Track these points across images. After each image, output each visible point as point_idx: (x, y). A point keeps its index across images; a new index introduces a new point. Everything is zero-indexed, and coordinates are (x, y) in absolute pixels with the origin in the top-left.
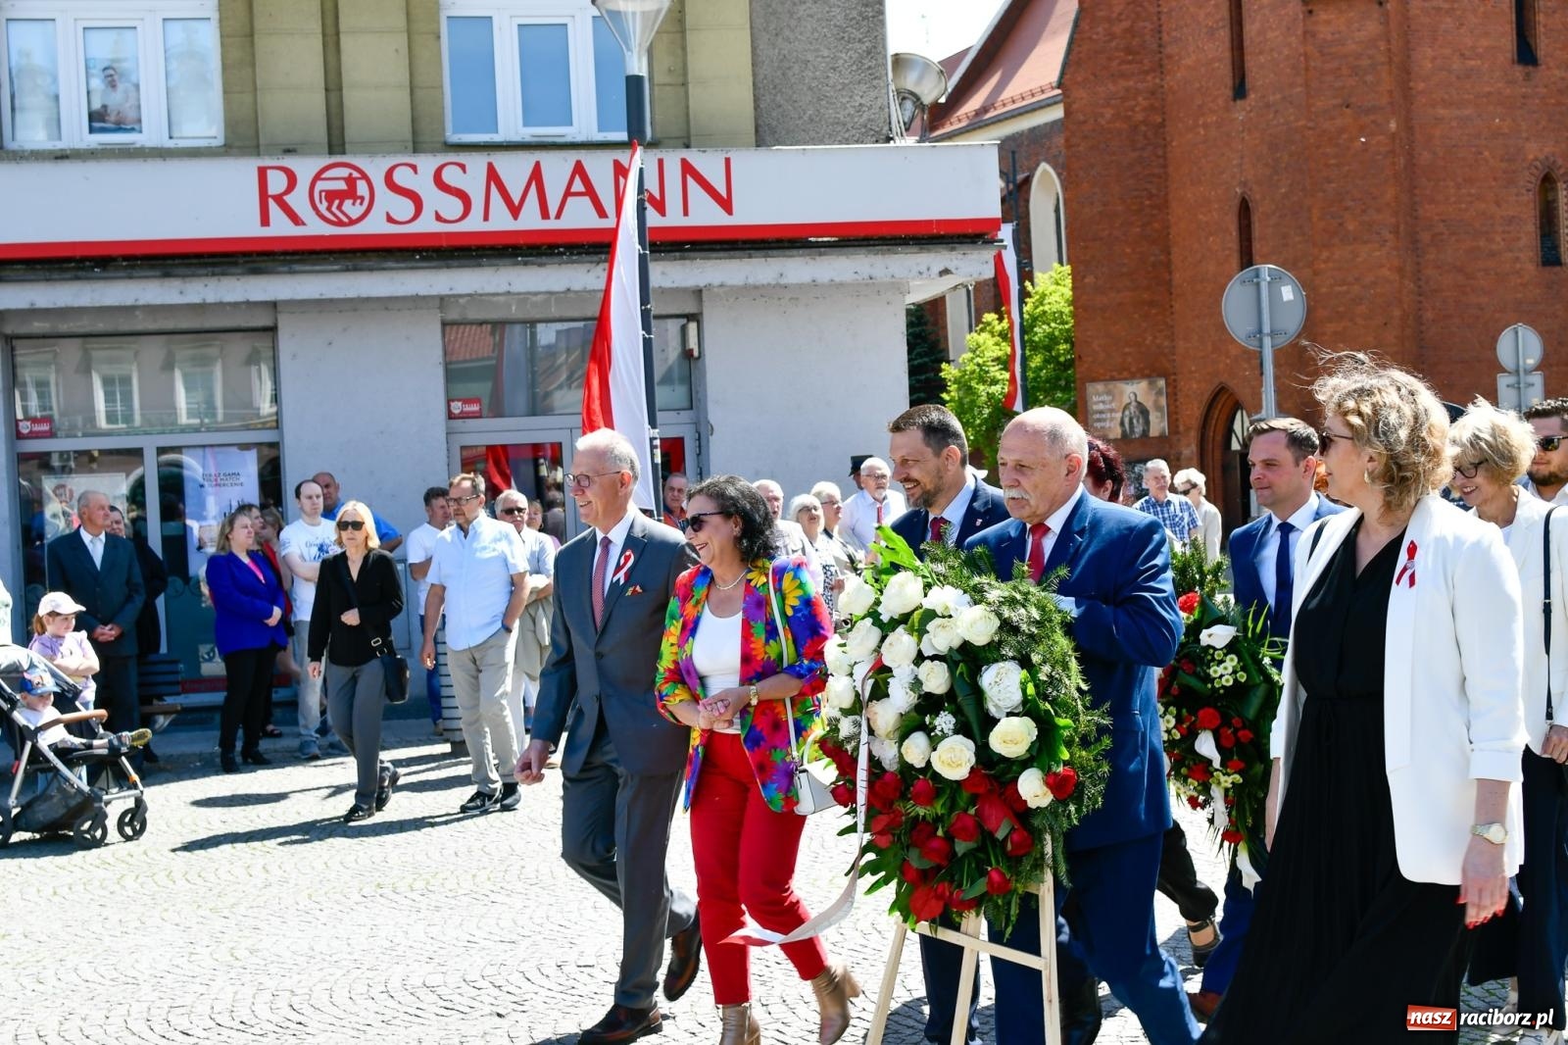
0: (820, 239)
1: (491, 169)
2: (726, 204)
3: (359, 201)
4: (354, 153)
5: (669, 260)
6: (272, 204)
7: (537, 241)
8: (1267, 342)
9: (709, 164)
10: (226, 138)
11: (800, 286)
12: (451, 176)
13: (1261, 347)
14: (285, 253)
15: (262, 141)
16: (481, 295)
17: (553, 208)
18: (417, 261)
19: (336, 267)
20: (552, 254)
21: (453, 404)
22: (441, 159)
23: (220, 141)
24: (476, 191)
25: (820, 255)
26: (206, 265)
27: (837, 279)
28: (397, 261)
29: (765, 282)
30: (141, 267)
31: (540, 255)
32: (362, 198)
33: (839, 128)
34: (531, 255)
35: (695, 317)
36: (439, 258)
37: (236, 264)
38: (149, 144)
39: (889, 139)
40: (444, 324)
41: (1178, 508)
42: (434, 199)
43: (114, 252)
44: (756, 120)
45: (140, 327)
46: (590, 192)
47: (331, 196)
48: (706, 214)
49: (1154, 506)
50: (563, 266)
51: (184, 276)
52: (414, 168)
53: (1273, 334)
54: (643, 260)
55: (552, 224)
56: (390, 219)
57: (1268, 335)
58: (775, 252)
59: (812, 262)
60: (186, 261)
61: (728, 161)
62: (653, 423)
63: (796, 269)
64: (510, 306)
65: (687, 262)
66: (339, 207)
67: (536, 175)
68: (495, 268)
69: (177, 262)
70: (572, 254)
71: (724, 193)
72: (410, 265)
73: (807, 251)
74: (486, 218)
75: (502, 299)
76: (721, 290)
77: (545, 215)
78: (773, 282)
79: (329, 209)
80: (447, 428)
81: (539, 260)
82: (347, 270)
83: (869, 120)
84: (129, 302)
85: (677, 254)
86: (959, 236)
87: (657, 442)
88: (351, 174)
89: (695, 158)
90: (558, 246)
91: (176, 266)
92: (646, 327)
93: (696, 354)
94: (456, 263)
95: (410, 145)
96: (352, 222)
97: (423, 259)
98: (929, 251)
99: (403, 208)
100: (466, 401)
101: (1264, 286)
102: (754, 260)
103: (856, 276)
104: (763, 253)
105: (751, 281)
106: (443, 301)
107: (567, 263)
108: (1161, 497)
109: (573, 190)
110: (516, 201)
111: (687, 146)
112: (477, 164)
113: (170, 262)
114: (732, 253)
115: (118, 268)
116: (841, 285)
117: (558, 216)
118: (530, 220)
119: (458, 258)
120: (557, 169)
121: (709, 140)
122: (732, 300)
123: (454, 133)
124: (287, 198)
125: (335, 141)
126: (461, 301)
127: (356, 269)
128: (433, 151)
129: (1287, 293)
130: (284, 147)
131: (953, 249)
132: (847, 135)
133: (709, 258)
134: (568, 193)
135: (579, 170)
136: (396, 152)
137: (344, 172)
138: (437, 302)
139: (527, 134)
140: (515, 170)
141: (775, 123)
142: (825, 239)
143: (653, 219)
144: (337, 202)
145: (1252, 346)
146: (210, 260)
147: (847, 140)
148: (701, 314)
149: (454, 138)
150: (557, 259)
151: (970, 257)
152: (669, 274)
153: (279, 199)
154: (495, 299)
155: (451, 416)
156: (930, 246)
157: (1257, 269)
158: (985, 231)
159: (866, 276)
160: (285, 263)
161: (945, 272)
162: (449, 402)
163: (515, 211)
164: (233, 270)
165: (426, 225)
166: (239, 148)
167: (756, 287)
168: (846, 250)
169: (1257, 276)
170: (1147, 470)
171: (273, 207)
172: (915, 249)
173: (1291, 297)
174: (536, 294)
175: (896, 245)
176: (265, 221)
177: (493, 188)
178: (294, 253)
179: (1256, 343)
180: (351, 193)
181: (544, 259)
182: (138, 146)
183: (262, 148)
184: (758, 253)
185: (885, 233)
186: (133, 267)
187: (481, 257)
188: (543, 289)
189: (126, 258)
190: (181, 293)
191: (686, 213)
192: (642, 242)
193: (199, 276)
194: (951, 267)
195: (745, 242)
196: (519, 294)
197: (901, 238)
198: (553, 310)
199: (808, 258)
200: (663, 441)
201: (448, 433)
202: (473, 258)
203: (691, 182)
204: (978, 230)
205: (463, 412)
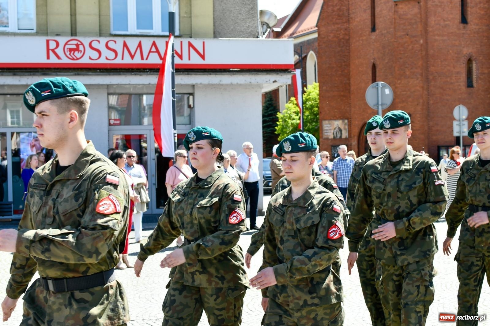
1: (125, 43)
2: (203, 57)
3: (80, 52)
4: (80, 36)
5: (183, 75)
6: (51, 52)
7: (140, 67)
8: (380, 107)
9: (197, 43)
10: (37, 30)
11: (227, 85)
12: (111, 45)
13: (378, 109)
14: (55, 69)
15: (49, 31)
16: (121, 85)
17: (145, 56)
18: (99, 72)
19: (72, 74)
20: (144, 72)
21: (111, 121)
22: (108, 39)
23: (35, 31)
24: (119, 50)
25: (234, 74)
26: (28, 72)
27: (239, 83)
28: (92, 72)
29: (215, 83)
30: (6, 72)
31: (140, 72)
32: (81, 51)
33: (241, 33)
34: (137, 72)
35: (192, 94)
36: (107, 72)
37: (38, 72)
38: (11, 31)
39: (258, 37)
40: (108, 94)
41: (349, 161)
42: (106, 53)
44: (214, 29)
45: (6, 92)
46: (158, 51)
47: (71, 50)
48: (196, 60)
49: (341, 160)
50: (148, 76)
51: (20, 75)
52: (99, 41)
53: (382, 105)
54: (173, 73)
55: (144, 62)
56: (90, 58)
57: (380, 105)
58: (219, 73)
59: (231, 77)
60: (21, 70)
61: (204, 43)
62: (175, 128)
63: (225, 79)
64: (131, 89)
65: (189, 76)
66: (73, 54)
67: (140, 45)
68: (125, 76)
69: (18, 70)
70: (151, 72)
71: (202, 53)
73: (229, 73)
74: (123, 59)
75: (128, 86)
76: (201, 86)
77: (142, 58)
78: (218, 83)
79: (70, 54)
80: (109, 128)
82: (75, 75)
83: (252, 31)
84: (2, 83)
85: (186, 73)
86: (280, 70)
87: (176, 135)
88: (77, 43)
89: (194, 42)
91: (18, 72)
92: (173, 96)
93: (192, 106)
94: (112, 74)
95: (98, 34)
96: (78, 59)
97: (101, 72)
98: (270, 74)
99: (95, 55)
100: (115, 120)
101: (380, 89)
102: (212, 76)
103: (245, 82)
104: (215, 73)
105: (211, 82)
106: (108, 86)
107: (149, 75)
108: (344, 158)
109: (152, 50)
110: (133, 53)
111: (191, 37)
112: (120, 41)
113: (16, 70)
114: (204, 73)
116: (240, 85)
117: (147, 59)
118: (137, 60)
119: (113, 72)
120: (147, 44)
121: (198, 36)
122: (204, 89)
123: (114, 30)
124: (56, 50)
125: (73, 32)
126: (114, 86)
127: (78, 75)
128: (106, 36)
129: (387, 91)
130: (56, 33)
131: (278, 74)
132: (244, 36)
133: (197, 75)
134: (150, 52)
135: (154, 44)
136: (93, 36)
137: (75, 42)
138: (106, 87)
139: (138, 32)
140: (133, 43)
141: (220, 31)
142: (236, 69)
143: (177, 61)
144: (72, 52)
145: (375, 108)
146: (30, 70)
148: (194, 93)
149: (114, 32)
150: (146, 73)
151: (283, 77)
152: (183, 80)
153: (53, 51)
154: (126, 86)
155: (110, 124)
157: (377, 83)
158: (288, 68)
159: (249, 82)
160: (55, 72)
161: (275, 81)
162: (109, 120)
163: (132, 57)
164: (37, 74)
165: (102, 61)
166: (41, 33)
167: (212, 85)
168: (242, 73)
169: (377, 86)
170: (340, 148)
171: (51, 53)
172: (265, 73)
173: (388, 93)
174: (139, 85)
175: (259, 72)
176: (48, 57)
177: (125, 49)
178: (58, 69)
179: (376, 107)
180: (77, 49)
181: (142, 73)
182: (7, 31)
183: (49, 34)
184: (213, 73)
185: (255, 68)
186: (3, 72)
187: (120, 72)
188: (141, 83)
190: (19, 81)
191: (189, 59)
192: (173, 68)
193: (26, 75)
194: (277, 80)
195: (209, 70)
196: (133, 84)
197: (261, 70)
198: (145, 90)
199: (229, 76)
200: (178, 134)
201: (109, 130)
202: (118, 72)
203: (191, 49)
204: (286, 68)
205: (114, 123)
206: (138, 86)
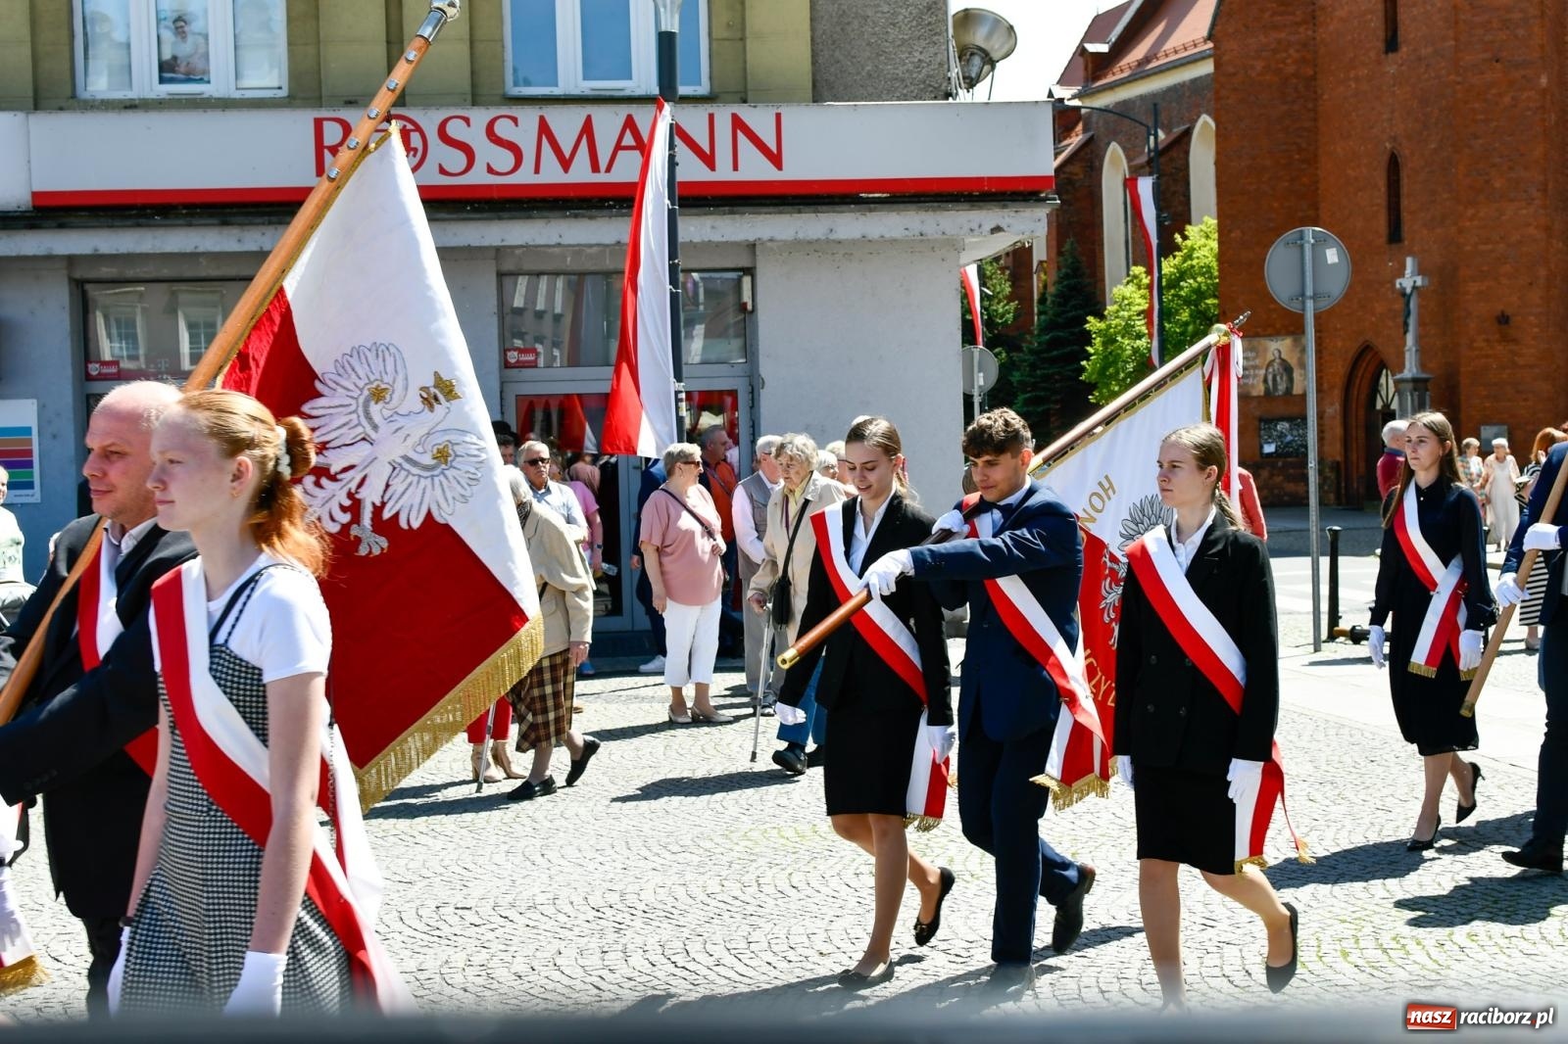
0: (871, 195)
1: (543, 121)
2: (776, 160)
3: (412, 153)
4: (415, 105)
5: (718, 214)
6: (328, 156)
7: (587, 194)
8: (1310, 304)
9: (759, 120)
10: (290, 89)
11: (854, 242)
12: (503, 129)
13: (1304, 309)
15: (324, 93)
16: (535, 246)
17: (603, 162)
18: (468, 212)
20: (602, 208)
21: (509, 354)
22: (493, 112)
23: (283, 93)
24: (528, 145)
25: (871, 211)
26: (262, 214)
27: (887, 236)
28: (449, 213)
29: (815, 237)
30: (201, 215)
31: (591, 208)
32: (415, 150)
33: (898, 85)
34: (580, 208)
35: (750, 271)
36: (490, 210)
38: (216, 95)
39: (948, 95)
40: (501, 275)
42: (488, 154)
43: (175, 200)
44: (814, 75)
45: (203, 274)
46: (640, 145)
48: (755, 169)
50: (613, 219)
51: (241, 225)
52: (467, 120)
53: (1315, 297)
54: (672, 214)
55: (602, 178)
56: (443, 171)
57: (1311, 298)
58: (824, 208)
59: (862, 218)
60: (244, 210)
61: (778, 116)
62: (678, 377)
63: (847, 225)
64: (566, 257)
65: (737, 216)
67: (588, 129)
68: (546, 220)
69: (235, 210)
70: (621, 207)
71: (774, 148)
72: (465, 215)
73: (858, 207)
74: (537, 171)
75: (557, 250)
76: (774, 245)
77: (595, 168)
78: (824, 238)
80: (501, 377)
81: (589, 213)
83: (929, 76)
84: (189, 249)
85: (727, 208)
86: (1014, 194)
87: (683, 395)
88: (405, 126)
89: (748, 113)
90: (608, 200)
91: (234, 215)
92: (673, 281)
93: (749, 307)
94: (507, 215)
95: (469, 98)
97: (475, 210)
98: (980, 208)
99: (456, 160)
100: (521, 351)
101: (1308, 248)
102: (804, 216)
103: (907, 232)
104: (813, 208)
105: (801, 236)
106: (499, 252)
107: (616, 216)
109: (624, 143)
110: (567, 154)
111: (745, 101)
112: (529, 117)
113: (228, 210)
114: (781, 208)
115: (178, 216)
116: (893, 241)
117: (608, 170)
118: (581, 173)
119: (510, 210)
120: (608, 123)
121: (763, 96)
122: (785, 254)
126: (517, 252)
128: (490, 104)
129: (1332, 256)
130: (345, 99)
131: (1005, 207)
132: (905, 92)
133: (760, 213)
134: (618, 147)
135: (630, 124)
136: (448, 105)
138: (491, 253)
139: (584, 87)
140: (566, 124)
141: (833, 79)
142: (877, 195)
143: (692, 170)
145: (1295, 307)
146: (268, 210)
147: (905, 95)
148: (755, 268)
149: (513, 91)
150: (605, 212)
151: (1022, 214)
152: (717, 228)
153: (334, 150)
154: (551, 250)
155: (507, 365)
156: (981, 204)
157: (1301, 231)
158: (1036, 188)
159: (917, 233)
161: (997, 229)
162: (504, 351)
163: (566, 164)
165: (478, 177)
166: (304, 99)
167: (810, 242)
168: (895, 206)
169: (1302, 238)
171: (328, 158)
172: (966, 206)
173: (1336, 260)
174: (591, 246)
175: (947, 201)
176: (320, 171)
177: (545, 141)
179: (1299, 306)
181: (594, 212)
182: (205, 96)
183: (322, 100)
184: (807, 209)
185: (935, 189)
186: (192, 215)
187: (533, 209)
188: (593, 242)
189: (186, 206)
190: (239, 241)
191: (736, 168)
192: (671, 197)
193: (258, 224)
194: (1003, 225)
195: (795, 197)
196: (570, 246)
197: (952, 195)
198: (608, 262)
199: (858, 214)
200: (689, 394)
201: (502, 383)
202: (524, 209)
203: (741, 137)
204: (1030, 189)
205: (518, 361)
206: (589, 251)
